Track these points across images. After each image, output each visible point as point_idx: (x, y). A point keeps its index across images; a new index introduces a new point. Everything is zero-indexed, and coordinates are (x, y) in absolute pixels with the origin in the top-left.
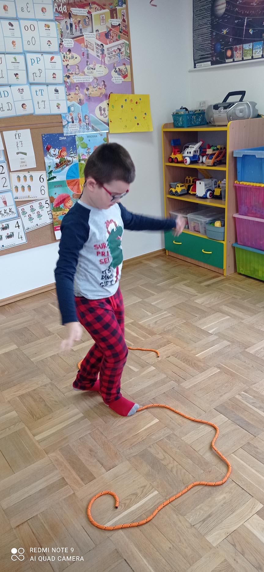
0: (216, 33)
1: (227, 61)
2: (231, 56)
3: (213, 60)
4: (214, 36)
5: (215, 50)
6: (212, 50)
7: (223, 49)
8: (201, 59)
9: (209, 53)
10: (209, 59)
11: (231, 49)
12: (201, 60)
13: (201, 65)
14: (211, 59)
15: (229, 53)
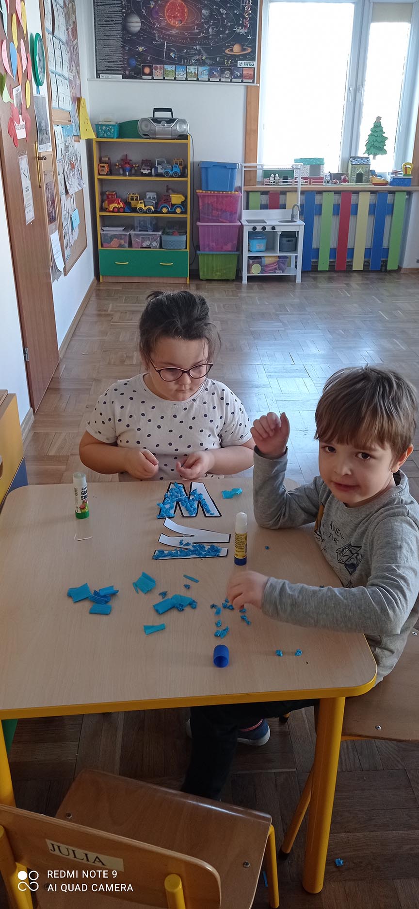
0: (129, 48)
1: (144, 77)
2: (149, 73)
3: (126, 75)
4: (127, 50)
5: (128, 63)
6: (124, 64)
7: (140, 65)
8: (107, 70)
9: (120, 66)
10: (120, 72)
11: (150, 67)
12: (108, 72)
13: (108, 77)
14: (123, 73)
15: (147, 70)
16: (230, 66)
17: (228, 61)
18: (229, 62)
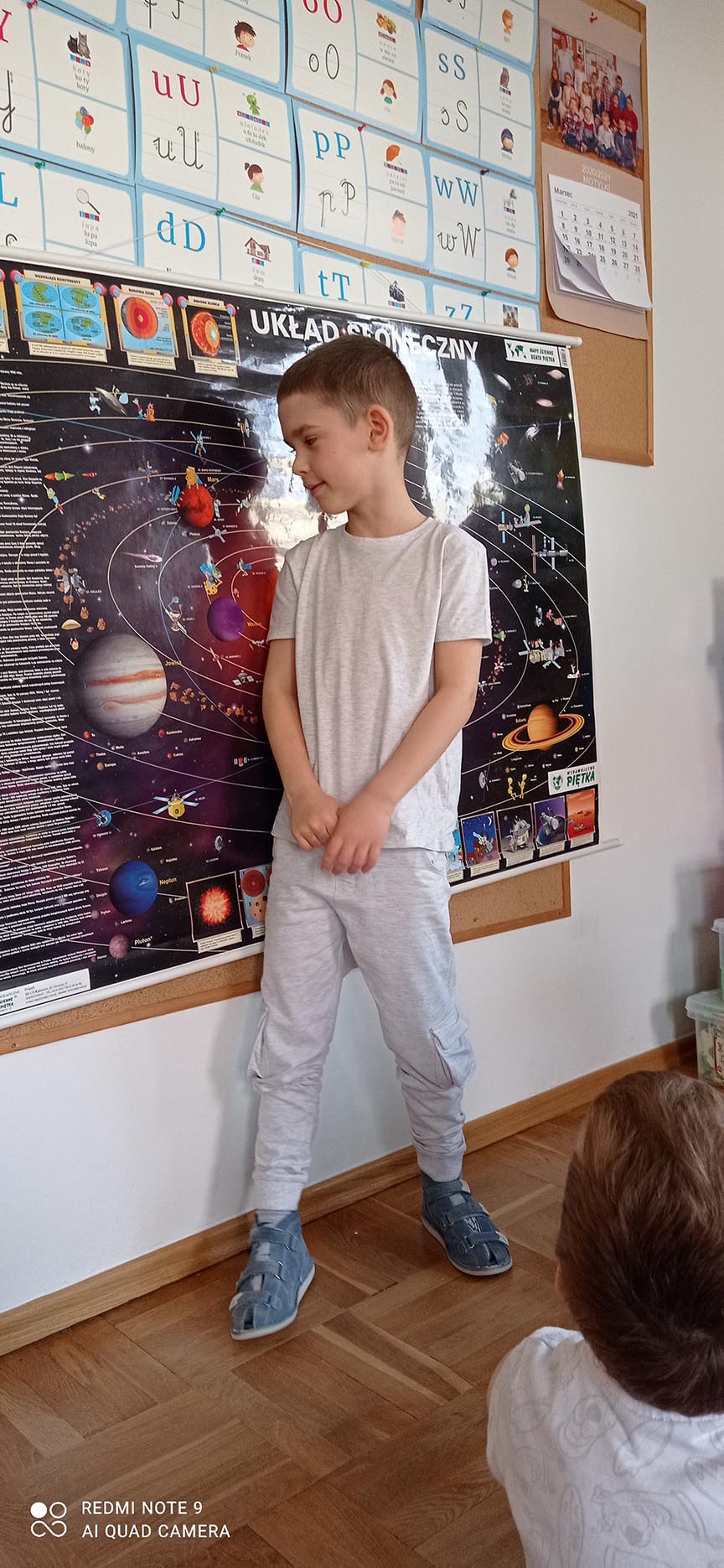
0: (118, 819)
1: (204, 945)
2: (228, 918)
3: (110, 959)
4: (102, 829)
5: (116, 899)
6: (97, 905)
7: (177, 889)
9: (78, 923)
10: (77, 956)
11: (229, 887)
14: (91, 953)
15: (215, 906)
16: (528, 799)
17: (517, 779)
18: (522, 785)
